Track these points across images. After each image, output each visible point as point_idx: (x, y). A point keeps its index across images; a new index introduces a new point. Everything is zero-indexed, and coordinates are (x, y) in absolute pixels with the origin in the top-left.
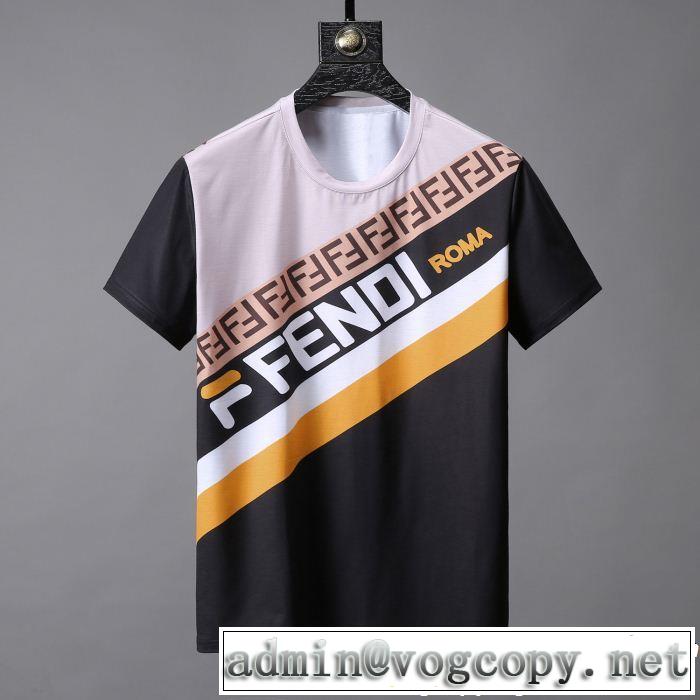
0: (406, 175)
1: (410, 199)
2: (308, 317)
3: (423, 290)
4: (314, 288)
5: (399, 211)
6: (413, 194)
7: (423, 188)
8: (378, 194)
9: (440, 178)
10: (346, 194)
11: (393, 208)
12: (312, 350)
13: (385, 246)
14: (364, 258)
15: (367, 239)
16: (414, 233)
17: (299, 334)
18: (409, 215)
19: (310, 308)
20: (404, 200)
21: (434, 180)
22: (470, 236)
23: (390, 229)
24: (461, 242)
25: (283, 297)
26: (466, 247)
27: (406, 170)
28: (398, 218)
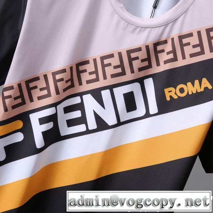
0: (173, 24)
1: (170, 42)
2: (77, 100)
3: (153, 108)
4: (88, 82)
5: (159, 48)
6: (173, 39)
7: (181, 38)
8: (150, 31)
9: (196, 35)
10: (129, 23)
11: (156, 45)
12: (71, 123)
13: (140, 69)
14: (123, 73)
15: (131, 60)
16: (163, 68)
17: (68, 110)
18: (165, 53)
19: (81, 95)
20: (165, 42)
21: (191, 35)
22: (197, 82)
23: (149, 59)
24: (189, 84)
25: (67, 82)
26: (191, 88)
27: (175, 21)
28: (157, 52)
